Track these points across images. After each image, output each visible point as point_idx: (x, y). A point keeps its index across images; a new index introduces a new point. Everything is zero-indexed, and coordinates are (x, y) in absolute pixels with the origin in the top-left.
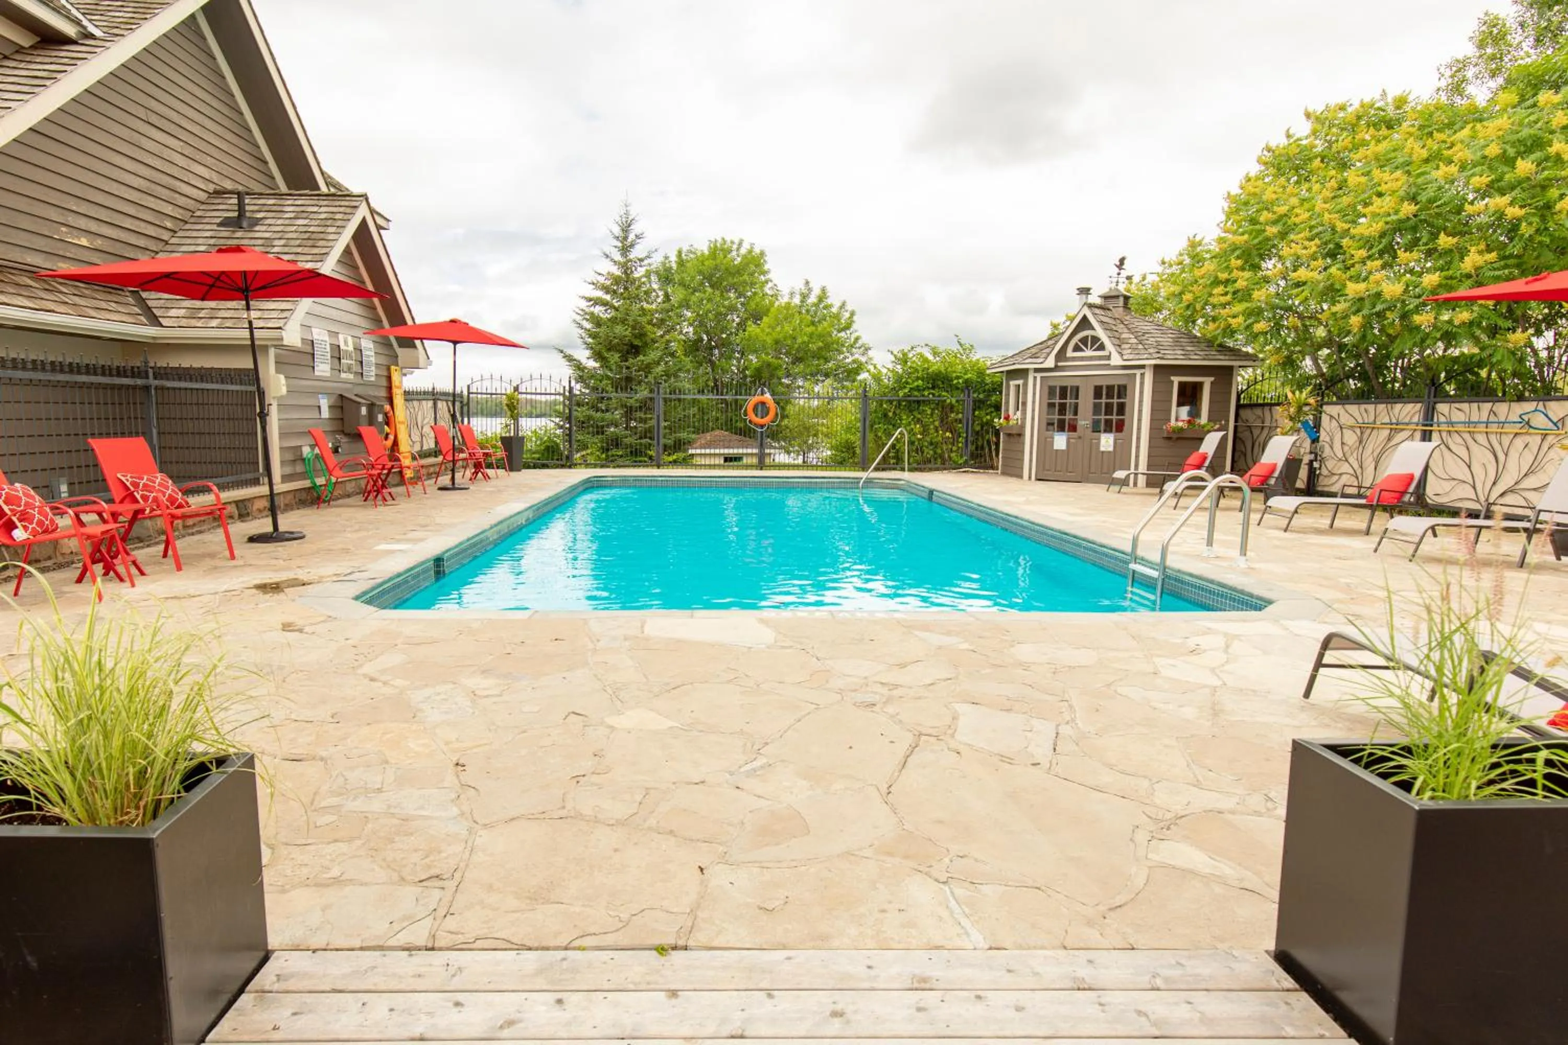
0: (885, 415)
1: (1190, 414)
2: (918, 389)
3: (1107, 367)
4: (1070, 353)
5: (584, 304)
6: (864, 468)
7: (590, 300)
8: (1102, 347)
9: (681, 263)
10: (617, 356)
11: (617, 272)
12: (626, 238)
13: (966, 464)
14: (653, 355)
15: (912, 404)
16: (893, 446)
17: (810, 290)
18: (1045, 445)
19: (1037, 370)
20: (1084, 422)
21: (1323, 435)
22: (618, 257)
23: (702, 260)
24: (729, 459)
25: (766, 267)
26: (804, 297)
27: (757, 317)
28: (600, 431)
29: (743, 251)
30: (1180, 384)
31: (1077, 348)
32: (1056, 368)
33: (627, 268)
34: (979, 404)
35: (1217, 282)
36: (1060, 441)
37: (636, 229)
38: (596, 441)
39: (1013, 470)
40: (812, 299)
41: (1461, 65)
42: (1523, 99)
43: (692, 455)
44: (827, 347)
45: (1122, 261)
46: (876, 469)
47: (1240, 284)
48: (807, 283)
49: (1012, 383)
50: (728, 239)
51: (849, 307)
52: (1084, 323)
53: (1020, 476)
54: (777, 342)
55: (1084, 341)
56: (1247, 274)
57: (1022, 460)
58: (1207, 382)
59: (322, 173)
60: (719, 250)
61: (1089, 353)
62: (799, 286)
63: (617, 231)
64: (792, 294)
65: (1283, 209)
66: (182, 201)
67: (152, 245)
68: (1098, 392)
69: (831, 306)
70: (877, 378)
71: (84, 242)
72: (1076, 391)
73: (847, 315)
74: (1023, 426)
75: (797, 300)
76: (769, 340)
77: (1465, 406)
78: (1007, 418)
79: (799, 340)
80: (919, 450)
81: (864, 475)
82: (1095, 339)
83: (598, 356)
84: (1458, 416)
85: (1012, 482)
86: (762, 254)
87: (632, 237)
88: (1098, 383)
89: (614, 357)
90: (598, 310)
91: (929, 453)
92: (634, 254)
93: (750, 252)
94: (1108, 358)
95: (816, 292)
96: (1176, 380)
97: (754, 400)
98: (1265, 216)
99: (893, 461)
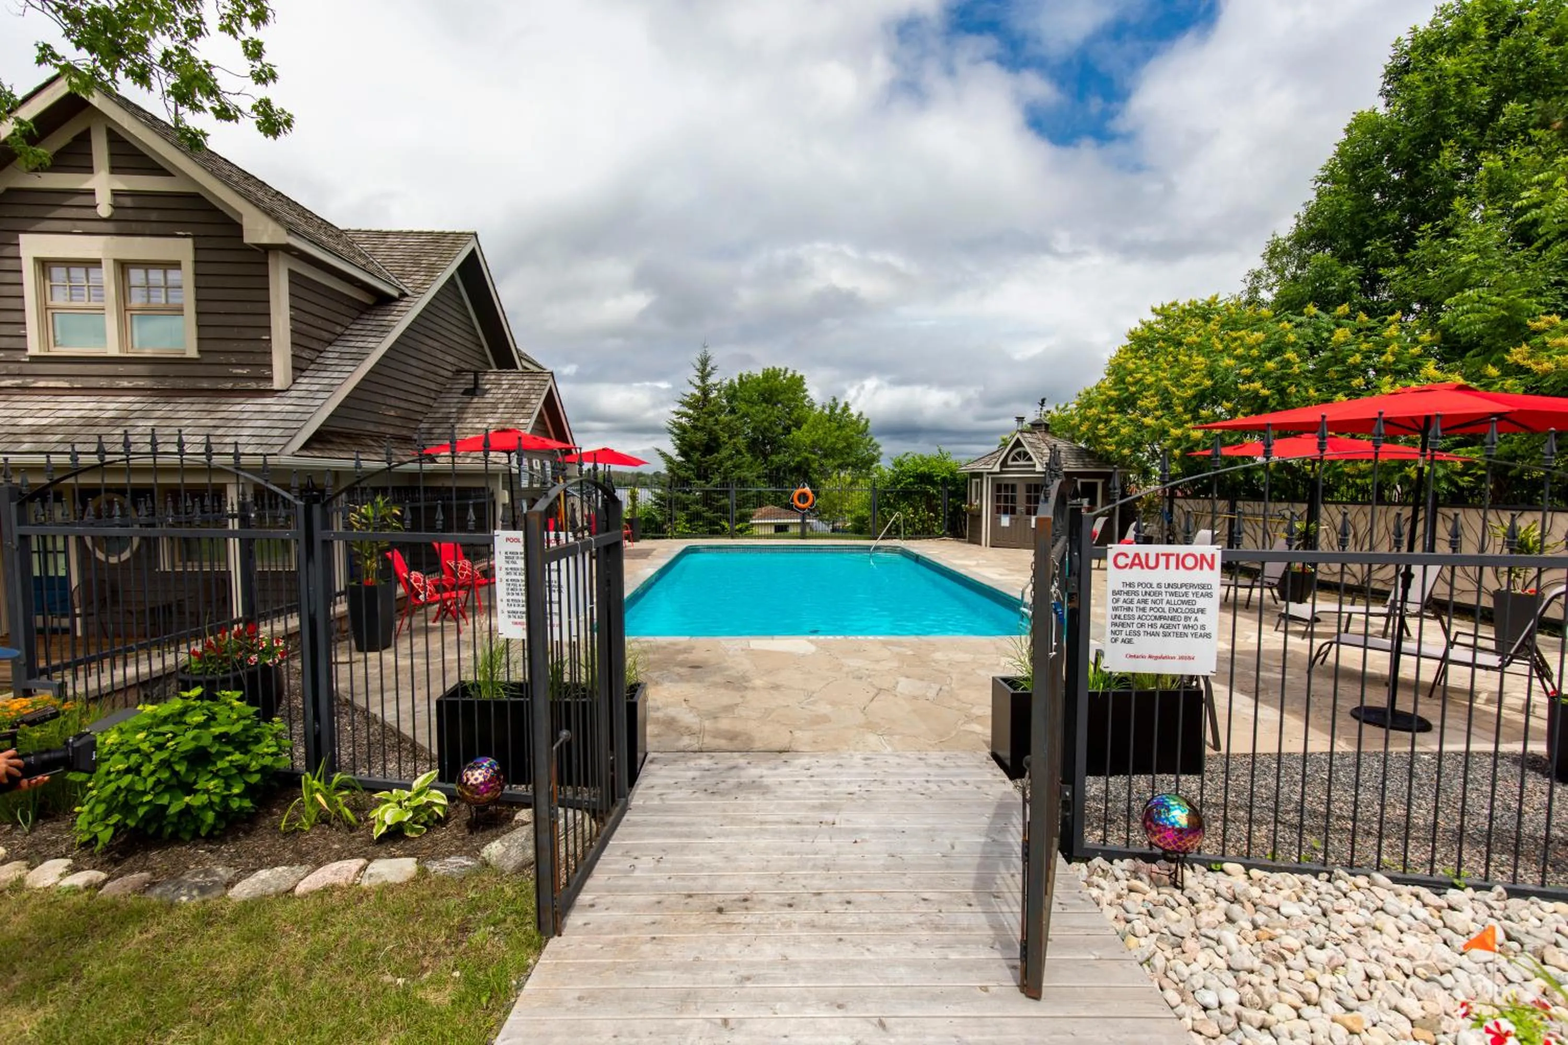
0: (888, 501)
1: (1090, 503)
2: (910, 483)
3: (1034, 472)
4: (1010, 463)
5: (674, 417)
6: (876, 539)
7: (678, 413)
8: (1030, 459)
9: (741, 382)
10: (698, 454)
11: (697, 393)
12: (704, 370)
13: (944, 535)
14: (724, 453)
15: (906, 495)
16: (894, 522)
17: (837, 404)
18: (995, 522)
19: (989, 473)
20: (1021, 507)
21: (1175, 519)
22: (698, 382)
23: (758, 381)
24: (781, 529)
25: (805, 387)
26: (832, 409)
27: (798, 424)
28: (685, 507)
29: (788, 375)
30: (1082, 483)
31: (1014, 459)
32: (1001, 472)
33: (705, 392)
34: (952, 494)
35: (1100, 421)
36: (1005, 521)
37: (711, 364)
38: (682, 515)
39: (975, 539)
40: (838, 411)
41: (1257, 276)
42: (1275, 316)
43: (753, 525)
44: (849, 446)
45: (1043, 401)
46: (883, 538)
47: (1114, 423)
48: (834, 399)
49: (974, 480)
50: (777, 368)
51: (865, 416)
52: (1018, 443)
53: (980, 544)
54: (813, 442)
55: (1019, 454)
56: (1118, 416)
57: (980, 532)
58: (1100, 482)
59: (517, 350)
60: (771, 376)
61: (1022, 462)
62: (829, 401)
63: (698, 365)
64: (824, 407)
65: (1139, 376)
66: (440, 379)
67: (425, 410)
68: (1029, 488)
69: (852, 415)
70: (882, 477)
71: (392, 413)
72: (1013, 488)
73: (863, 422)
74: (981, 510)
75: (827, 412)
76: (808, 442)
77: (1251, 503)
78: (971, 504)
79: (829, 441)
80: (912, 525)
81: (873, 543)
82: (1026, 454)
83: (683, 453)
84: (1248, 510)
85: (975, 547)
86: (802, 377)
87: (709, 369)
88: (1029, 482)
89: (696, 456)
90: (684, 420)
91: (919, 527)
92: (711, 380)
93: (793, 376)
94: (1034, 466)
95: (842, 405)
96: (1079, 481)
97: (798, 492)
98: (1129, 379)
99: (895, 532)
